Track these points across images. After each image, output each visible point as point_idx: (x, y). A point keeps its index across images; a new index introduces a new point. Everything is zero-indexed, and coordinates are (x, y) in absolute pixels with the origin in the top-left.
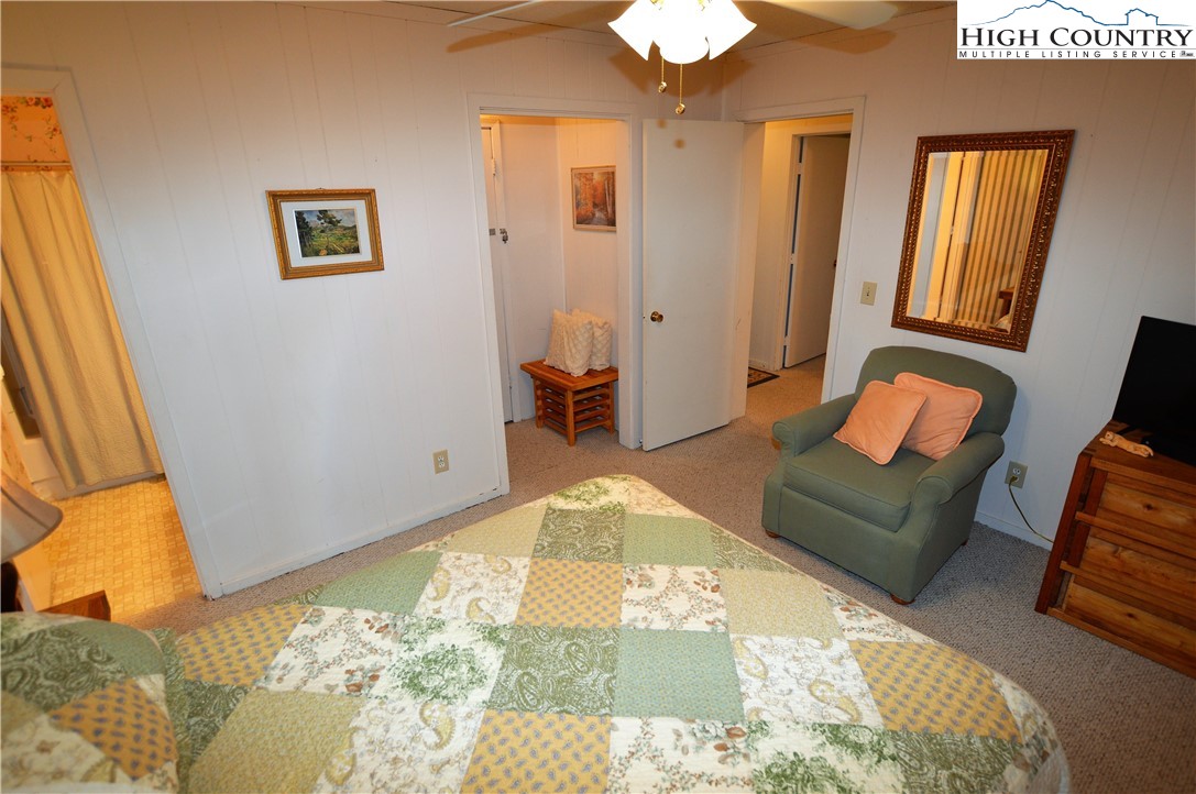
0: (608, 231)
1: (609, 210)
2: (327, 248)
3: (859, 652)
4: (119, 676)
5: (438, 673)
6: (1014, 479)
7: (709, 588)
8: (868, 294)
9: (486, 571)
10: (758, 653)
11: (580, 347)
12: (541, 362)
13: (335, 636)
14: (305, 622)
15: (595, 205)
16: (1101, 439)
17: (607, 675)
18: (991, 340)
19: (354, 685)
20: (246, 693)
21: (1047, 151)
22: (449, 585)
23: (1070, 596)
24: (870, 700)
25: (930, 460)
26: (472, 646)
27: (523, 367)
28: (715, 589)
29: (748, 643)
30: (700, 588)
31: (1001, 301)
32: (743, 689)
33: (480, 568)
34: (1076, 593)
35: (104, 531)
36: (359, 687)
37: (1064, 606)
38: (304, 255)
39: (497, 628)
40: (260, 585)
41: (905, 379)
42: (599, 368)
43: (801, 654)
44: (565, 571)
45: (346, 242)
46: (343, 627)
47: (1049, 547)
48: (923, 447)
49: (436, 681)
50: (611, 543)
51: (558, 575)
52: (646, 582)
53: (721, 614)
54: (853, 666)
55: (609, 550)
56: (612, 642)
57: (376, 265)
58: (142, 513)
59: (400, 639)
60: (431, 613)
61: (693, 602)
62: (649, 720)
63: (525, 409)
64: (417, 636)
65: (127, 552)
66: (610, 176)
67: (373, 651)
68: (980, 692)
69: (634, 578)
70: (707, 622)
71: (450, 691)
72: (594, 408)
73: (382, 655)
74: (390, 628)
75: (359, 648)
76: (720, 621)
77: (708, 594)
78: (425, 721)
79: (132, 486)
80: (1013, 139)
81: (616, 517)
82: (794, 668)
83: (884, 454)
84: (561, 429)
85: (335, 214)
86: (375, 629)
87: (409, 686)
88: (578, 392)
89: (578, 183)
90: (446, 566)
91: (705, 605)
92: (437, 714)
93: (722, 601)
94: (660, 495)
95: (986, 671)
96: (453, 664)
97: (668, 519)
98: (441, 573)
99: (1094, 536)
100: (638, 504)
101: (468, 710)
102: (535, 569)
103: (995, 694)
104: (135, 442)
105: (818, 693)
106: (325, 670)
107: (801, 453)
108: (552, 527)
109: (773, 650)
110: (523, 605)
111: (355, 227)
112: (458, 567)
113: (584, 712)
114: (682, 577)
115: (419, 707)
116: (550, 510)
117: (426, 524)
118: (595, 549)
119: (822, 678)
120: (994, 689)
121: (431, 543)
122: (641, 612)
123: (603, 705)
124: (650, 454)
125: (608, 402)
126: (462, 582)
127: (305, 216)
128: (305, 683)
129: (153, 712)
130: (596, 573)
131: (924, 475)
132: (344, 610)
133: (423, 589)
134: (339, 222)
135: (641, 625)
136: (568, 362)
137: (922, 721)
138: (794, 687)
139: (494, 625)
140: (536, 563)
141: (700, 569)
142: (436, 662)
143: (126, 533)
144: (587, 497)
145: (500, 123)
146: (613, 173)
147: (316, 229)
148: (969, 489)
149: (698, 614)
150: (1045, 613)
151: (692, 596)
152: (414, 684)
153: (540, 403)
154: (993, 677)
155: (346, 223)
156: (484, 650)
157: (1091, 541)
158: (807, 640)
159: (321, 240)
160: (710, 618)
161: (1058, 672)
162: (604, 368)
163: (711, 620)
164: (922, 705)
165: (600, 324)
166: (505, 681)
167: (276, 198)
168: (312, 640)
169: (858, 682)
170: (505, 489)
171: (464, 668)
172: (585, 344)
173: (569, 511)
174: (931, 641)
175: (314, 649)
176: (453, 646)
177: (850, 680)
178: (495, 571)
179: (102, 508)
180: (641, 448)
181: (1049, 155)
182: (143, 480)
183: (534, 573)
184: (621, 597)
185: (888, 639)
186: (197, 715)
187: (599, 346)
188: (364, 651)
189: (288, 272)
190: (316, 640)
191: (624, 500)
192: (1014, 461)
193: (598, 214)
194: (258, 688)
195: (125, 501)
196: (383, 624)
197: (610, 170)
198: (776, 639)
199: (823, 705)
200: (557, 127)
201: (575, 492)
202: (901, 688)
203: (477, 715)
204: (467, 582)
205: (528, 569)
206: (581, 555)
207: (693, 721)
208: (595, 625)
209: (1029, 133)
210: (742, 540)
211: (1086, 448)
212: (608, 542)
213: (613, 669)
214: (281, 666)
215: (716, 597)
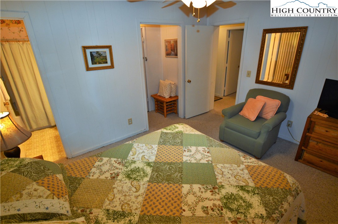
0: (175, 57)
1: (176, 51)
2: (99, 62)
3: (248, 168)
4: (52, 174)
5: (135, 174)
6: (289, 125)
7: (207, 152)
8: (249, 74)
9: (146, 148)
10: (220, 168)
11: (168, 90)
12: (157, 94)
13: (107, 165)
14: (98, 161)
15: (172, 50)
16: (314, 113)
17: (180, 174)
18: (283, 86)
19: (113, 177)
20: (84, 179)
21: (300, 33)
22: (136, 152)
23: (304, 156)
24: (251, 180)
25: (266, 120)
26: (144, 167)
27: (152, 96)
28: (208, 152)
29: (218, 166)
30: (204, 152)
31: (285, 77)
32: (217, 177)
33: (144, 147)
34: (306, 155)
35: (38, 141)
36: (114, 177)
37: (303, 159)
38: (93, 64)
39: (150, 163)
40: (82, 155)
41: (259, 97)
42: (173, 96)
43: (232, 168)
44: (167, 148)
45: (104, 60)
46: (109, 162)
47: (299, 143)
48: (264, 116)
49: (134, 176)
50: (179, 141)
51: (165, 149)
52: (189, 151)
53: (210, 159)
54: (246, 171)
55: (179, 143)
56: (181, 166)
57: (112, 67)
58: (48, 136)
59: (124, 165)
60: (132, 159)
61: (202, 156)
62: (192, 185)
63: (152, 107)
64: (128, 165)
65: (45, 147)
66: (176, 42)
67: (117, 168)
68: (280, 178)
69: (186, 150)
70: (206, 161)
71: (138, 178)
72: (171, 107)
73: (120, 170)
74: (121, 163)
75: (113, 168)
76: (210, 160)
77: (206, 154)
78: (132, 186)
79: (45, 129)
80: (290, 29)
81: (180, 134)
82: (230, 172)
83: (253, 118)
84: (162, 113)
85: (101, 53)
86: (117, 163)
87: (127, 177)
88: (167, 103)
89: (167, 44)
90: (135, 147)
91: (206, 156)
92: (135, 184)
93: (210, 155)
94: (192, 129)
95: (282, 172)
96: (139, 172)
97: (195, 135)
98: (134, 149)
99: (311, 140)
100: (186, 131)
101: (144, 183)
102: (159, 148)
103: (284, 178)
104: (45, 117)
105: (237, 178)
106: (104, 173)
107: (230, 118)
108: (163, 137)
109: (225, 168)
110: (157, 157)
111: (106, 56)
112: (138, 147)
113: (174, 183)
114: (199, 150)
115: (130, 182)
116: (162, 133)
117: (126, 139)
118: (175, 142)
119: (238, 174)
120: (284, 177)
121: (130, 141)
122: (188, 158)
123: (180, 181)
124: (187, 120)
125: (176, 105)
126: (140, 151)
127: (93, 53)
128: (100, 176)
129: (61, 183)
130: (176, 148)
131: (264, 123)
132: (108, 158)
133: (129, 153)
134: (102, 55)
135: (189, 162)
136: (164, 94)
137: (265, 185)
138: (231, 177)
139: (149, 162)
140: (159, 146)
141: (204, 147)
142: (134, 171)
143: (44, 142)
144: (172, 129)
145: (145, 27)
146: (177, 41)
147: (95, 57)
148: (277, 127)
149: (204, 159)
150: (297, 161)
151: (202, 154)
152: (128, 176)
153: (156, 106)
154: (284, 174)
155: (104, 55)
156: (147, 168)
157: (311, 141)
158: (234, 165)
159: (97, 60)
160: (207, 159)
161: (301, 176)
162: (174, 96)
163: (207, 160)
164: (265, 181)
165: (173, 84)
166: (153, 176)
167: (85, 48)
168: (101, 166)
169: (248, 175)
170: (148, 129)
171: (142, 173)
172: (169, 89)
173: (167, 133)
174: (267, 165)
175: (101, 168)
176: (138, 167)
177: (246, 175)
178: (148, 148)
179: (37, 135)
180: (185, 118)
181: (301, 34)
182: (48, 128)
183: (159, 149)
184: (183, 155)
185: (255, 165)
186: (72, 184)
187: (173, 90)
188: (114, 168)
189: (88, 69)
190: (102, 166)
191: (182, 130)
192: (289, 120)
193: (172, 53)
194: (87, 178)
195: (43, 133)
196: (119, 162)
197: (175, 40)
198: (225, 165)
199: (238, 181)
200: (161, 28)
201: (169, 128)
202: (259, 177)
203: (146, 184)
204: (141, 151)
205: (157, 148)
206: (172, 144)
207: (204, 185)
208: (176, 162)
209: (295, 27)
210: (215, 140)
211: (310, 115)
212: (178, 140)
213: (182, 173)
214: (93, 172)
215: (209, 154)
